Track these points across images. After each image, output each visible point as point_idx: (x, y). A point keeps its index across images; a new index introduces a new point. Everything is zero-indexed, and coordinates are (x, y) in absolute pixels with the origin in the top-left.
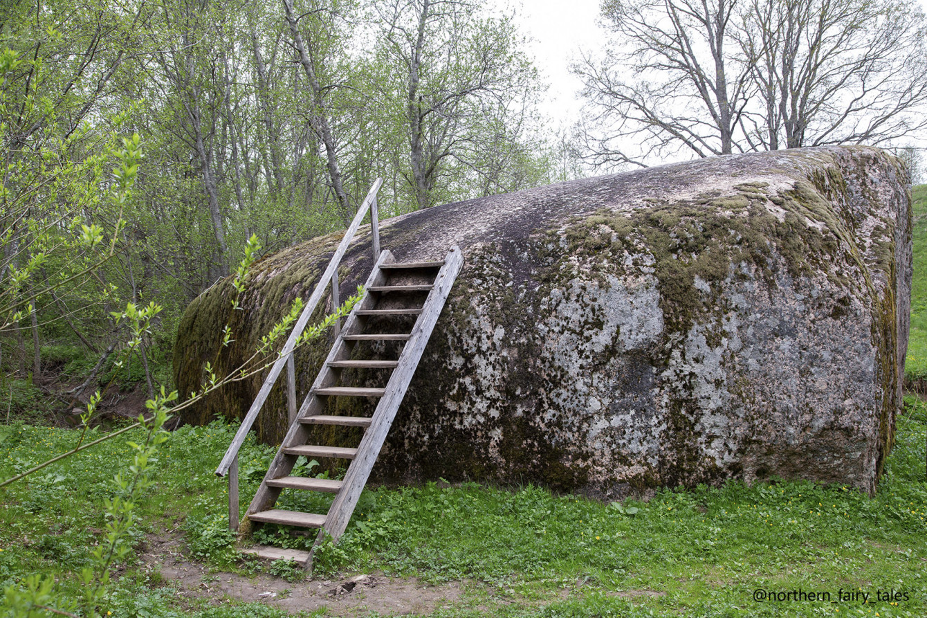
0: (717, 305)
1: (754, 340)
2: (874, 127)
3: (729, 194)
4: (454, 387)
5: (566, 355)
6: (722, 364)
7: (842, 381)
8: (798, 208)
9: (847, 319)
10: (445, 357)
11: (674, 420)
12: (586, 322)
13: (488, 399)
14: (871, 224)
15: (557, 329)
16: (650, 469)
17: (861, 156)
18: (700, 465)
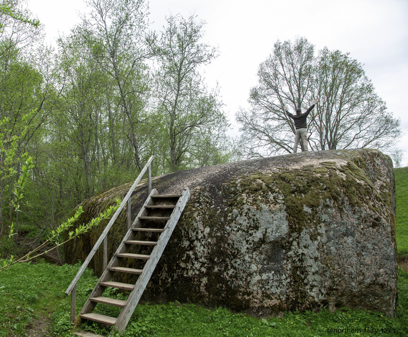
0: (315, 220)
1: (333, 238)
2: (365, 145)
3: (318, 167)
4: (184, 256)
5: (240, 242)
6: (318, 249)
7: (378, 260)
8: (352, 174)
9: (379, 228)
10: (180, 241)
11: (294, 277)
12: (250, 226)
13: (201, 262)
14: (379, 184)
15: (235, 229)
16: (282, 302)
17: (372, 153)
18: (307, 300)
